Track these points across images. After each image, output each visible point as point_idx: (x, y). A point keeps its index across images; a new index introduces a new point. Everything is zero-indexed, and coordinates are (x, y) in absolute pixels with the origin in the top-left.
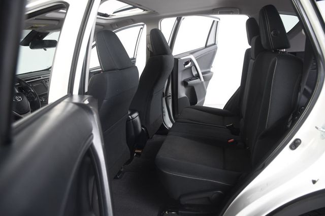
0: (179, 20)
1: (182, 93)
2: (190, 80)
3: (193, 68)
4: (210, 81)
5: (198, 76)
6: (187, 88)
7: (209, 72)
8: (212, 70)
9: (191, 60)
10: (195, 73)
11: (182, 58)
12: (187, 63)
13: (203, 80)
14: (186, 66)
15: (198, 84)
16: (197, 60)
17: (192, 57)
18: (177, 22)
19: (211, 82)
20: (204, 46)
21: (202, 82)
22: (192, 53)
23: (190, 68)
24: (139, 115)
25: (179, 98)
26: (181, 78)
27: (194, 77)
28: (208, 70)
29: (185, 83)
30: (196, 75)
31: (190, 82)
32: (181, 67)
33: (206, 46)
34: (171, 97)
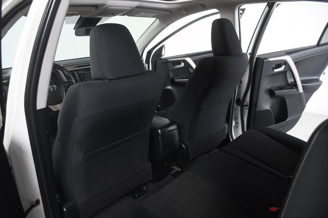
0: (271, 7)
1: (266, 104)
2: (280, 89)
3: (288, 74)
4: (315, 93)
5: (295, 85)
6: (274, 100)
7: (317, 80)
8: (322, 78)
9: (286, 63)
10: (290, 80)
11: (271, 59)
12: (279, 66)
13: (301, 90)
14: (276, 70)
16: (296, 63)
17: (288, 59)
18: (267, 9)
19: (316, 95)
20: (315, 43)
21: (300, 94)
22: (289, 53)
23: (284, 72)
24: (178, 128)
25: (257, 110)
26: (265, 84)
27: (288, 85)
28: (315, 78)
29: (271, 93)
30: (291, 82)
31: (278, 92)
32: (266, 71)
33: (318, 45)
34: (248, 107)
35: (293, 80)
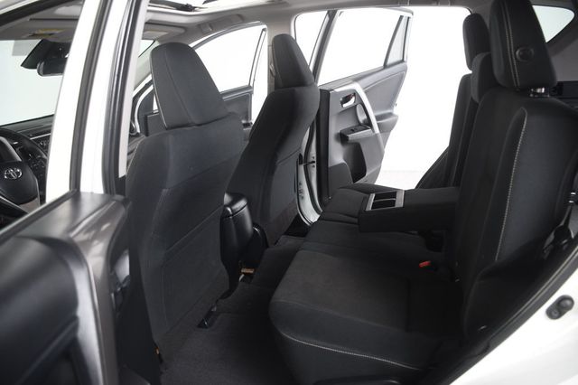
0: (332, 16)
1: (338, 156)
2: (353, 131)
3: (359, 109)
4: (392, 132)
5: (368, 124)
6: (347, 147)
7: (391, 114)
8: (396, 111)
9: (355, 94)
10: (362, 118)
11: (337, 90)
12: (347, 99)
13: (377, 130)
14: (345, 105)
15: (367, 139)
16: (366, 92)
17: (357, 87)
18: (327, 19)
19: (394, 135)
20: (382, 65)
21: (376, 135)
22: (357, 79)
23: (354, 108)
24: (249, 205)
25: (330, 165)
26: (335, 127)
27: (360, 124)
28: (389, 111)
29: (343, 138)
30: (364, 121)
31: (352, 136)
32: (335, 107)
33: (385, 66)
34: (315, 164)
35: (365, 117)
